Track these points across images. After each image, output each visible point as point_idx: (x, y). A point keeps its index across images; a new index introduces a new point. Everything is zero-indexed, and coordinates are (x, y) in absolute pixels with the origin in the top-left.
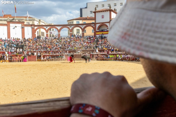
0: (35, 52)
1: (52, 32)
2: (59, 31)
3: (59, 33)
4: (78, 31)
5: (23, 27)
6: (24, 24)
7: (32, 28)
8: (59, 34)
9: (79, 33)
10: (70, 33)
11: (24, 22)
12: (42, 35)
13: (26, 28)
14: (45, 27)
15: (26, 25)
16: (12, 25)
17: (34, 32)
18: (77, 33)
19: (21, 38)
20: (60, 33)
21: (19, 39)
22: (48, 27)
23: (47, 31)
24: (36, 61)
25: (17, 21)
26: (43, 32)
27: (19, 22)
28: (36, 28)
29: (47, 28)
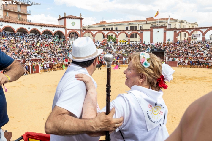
0: (176, 57)
1: (195, 35)
2: (204, 34)
3: (203, 36)
5: (165, 31)
6: (166, 29)
7: (174, 32)
11: (166, 27)
13: (168, 32)
14: (188, 31)
15: (168, 30)
16: (155, 30)
17: (176, 35)
19: (162, 42)
20: (205, 36)
21: (161, 43)
22: (192, 30)
23: (190, 35)
24: (176, 66)
25: (160, 26)
27: (161, 27)
28: (178, 31)
29: (190, 31)
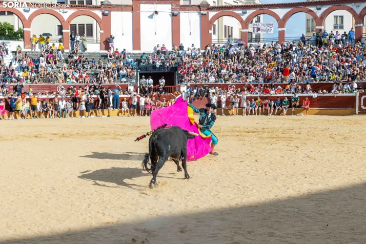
1: (259, 27)
2: (282, 22)
3: (280, 29)
4: (339, 22)
5: (176, 12)
6: (179, 5)
7: (202, 15)
8: (282, 34)
9: (342, 27)
10: (317, 27)
12: (225, 37)
13: (184, 16)
14: (239, 12)
15: (185, 8)
16: (145, 9)
17: (206, 27)
18: (335, 27)
20: (285, 29)
22: (250, 12)
23: (245, 24)
26: (230, 26)
28: (211, 14)
29: (246, 13)
